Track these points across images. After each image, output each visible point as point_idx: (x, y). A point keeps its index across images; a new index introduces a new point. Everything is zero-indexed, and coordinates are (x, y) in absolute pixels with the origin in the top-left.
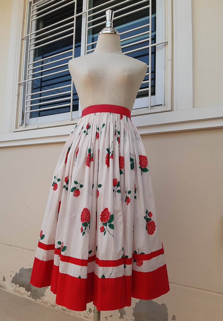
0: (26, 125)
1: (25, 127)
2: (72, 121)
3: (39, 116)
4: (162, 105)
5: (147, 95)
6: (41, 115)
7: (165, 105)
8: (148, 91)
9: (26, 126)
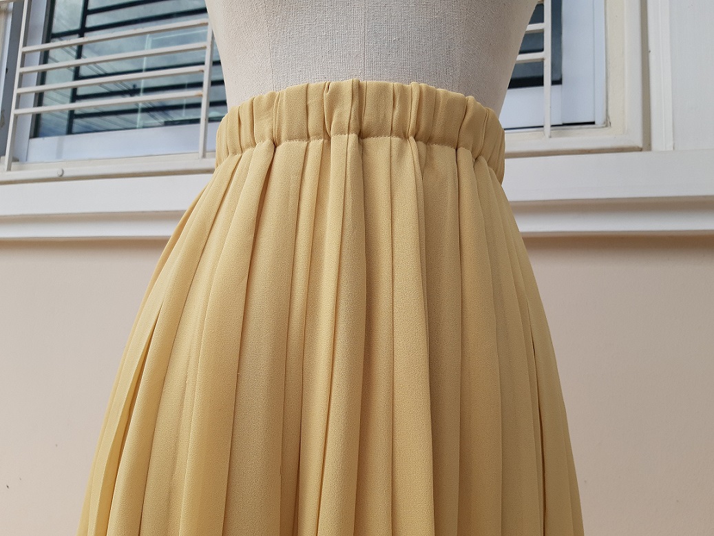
0: (15, 159)
1: (9, 169)
2: (204, 156)
3: (70, 131)
4: (593, 123)
5: (538, 81)
6: (75, 128)
7: (607, 124)
8: (540, 64)
9: (14, 165)
